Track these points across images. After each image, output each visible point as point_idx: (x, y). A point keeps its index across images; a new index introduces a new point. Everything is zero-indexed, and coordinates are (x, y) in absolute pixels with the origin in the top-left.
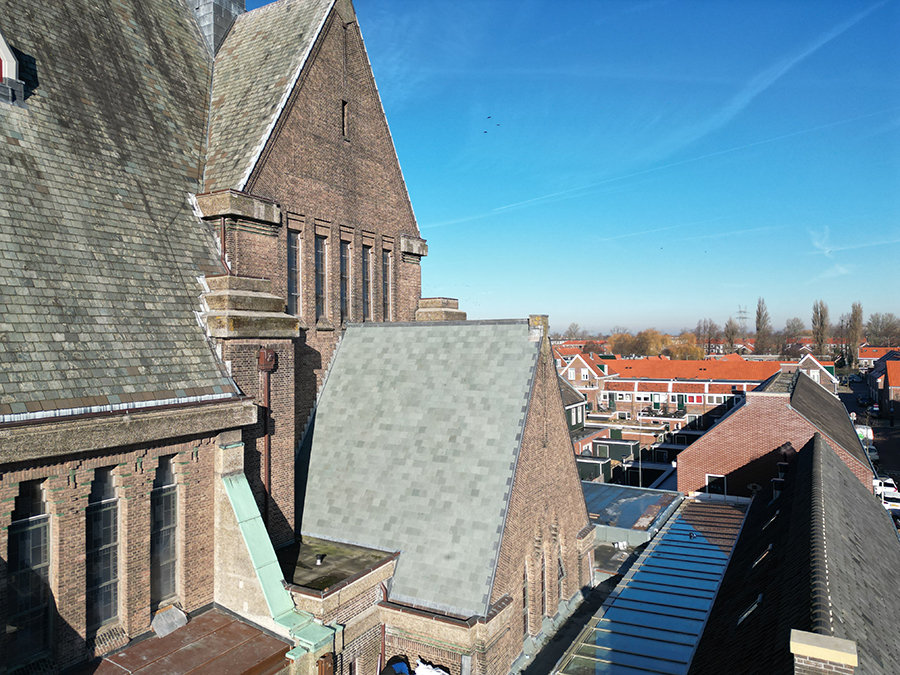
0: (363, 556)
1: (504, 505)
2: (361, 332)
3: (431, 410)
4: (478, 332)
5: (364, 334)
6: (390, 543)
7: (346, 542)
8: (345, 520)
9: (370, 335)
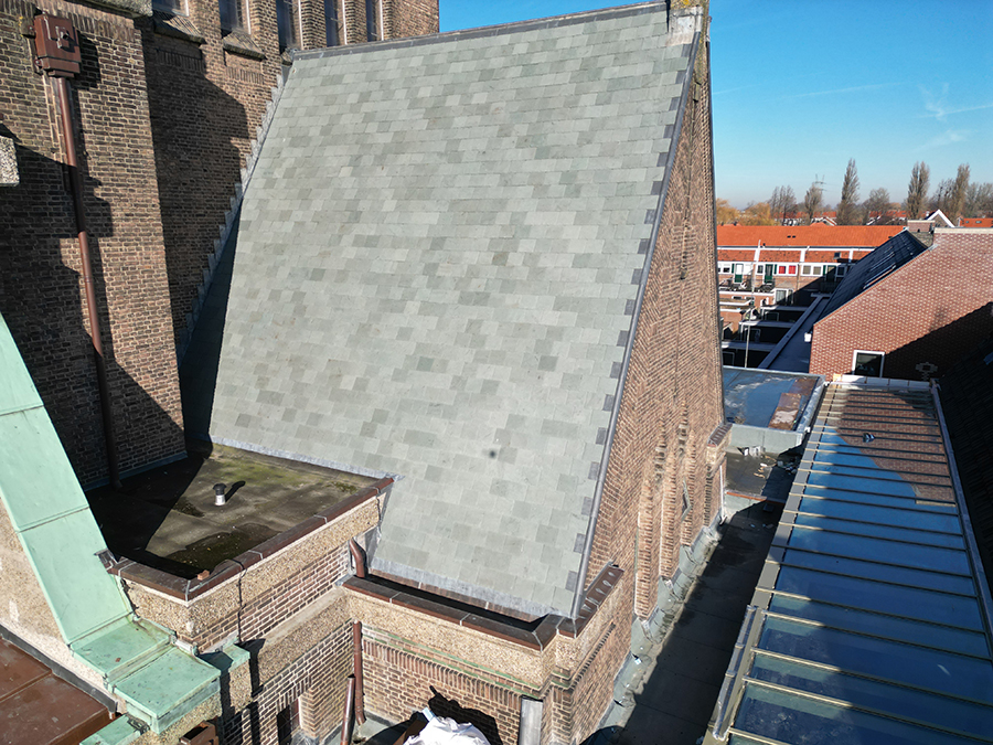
0: (319, 486)
1: (611, 386)
2: (319, 66)
3: (454, 203)
4: (555, 41)
5: (325, 71)
6: (374, 460)
7: (288, 457)
8: (289, 415)
9: (336, 71)
